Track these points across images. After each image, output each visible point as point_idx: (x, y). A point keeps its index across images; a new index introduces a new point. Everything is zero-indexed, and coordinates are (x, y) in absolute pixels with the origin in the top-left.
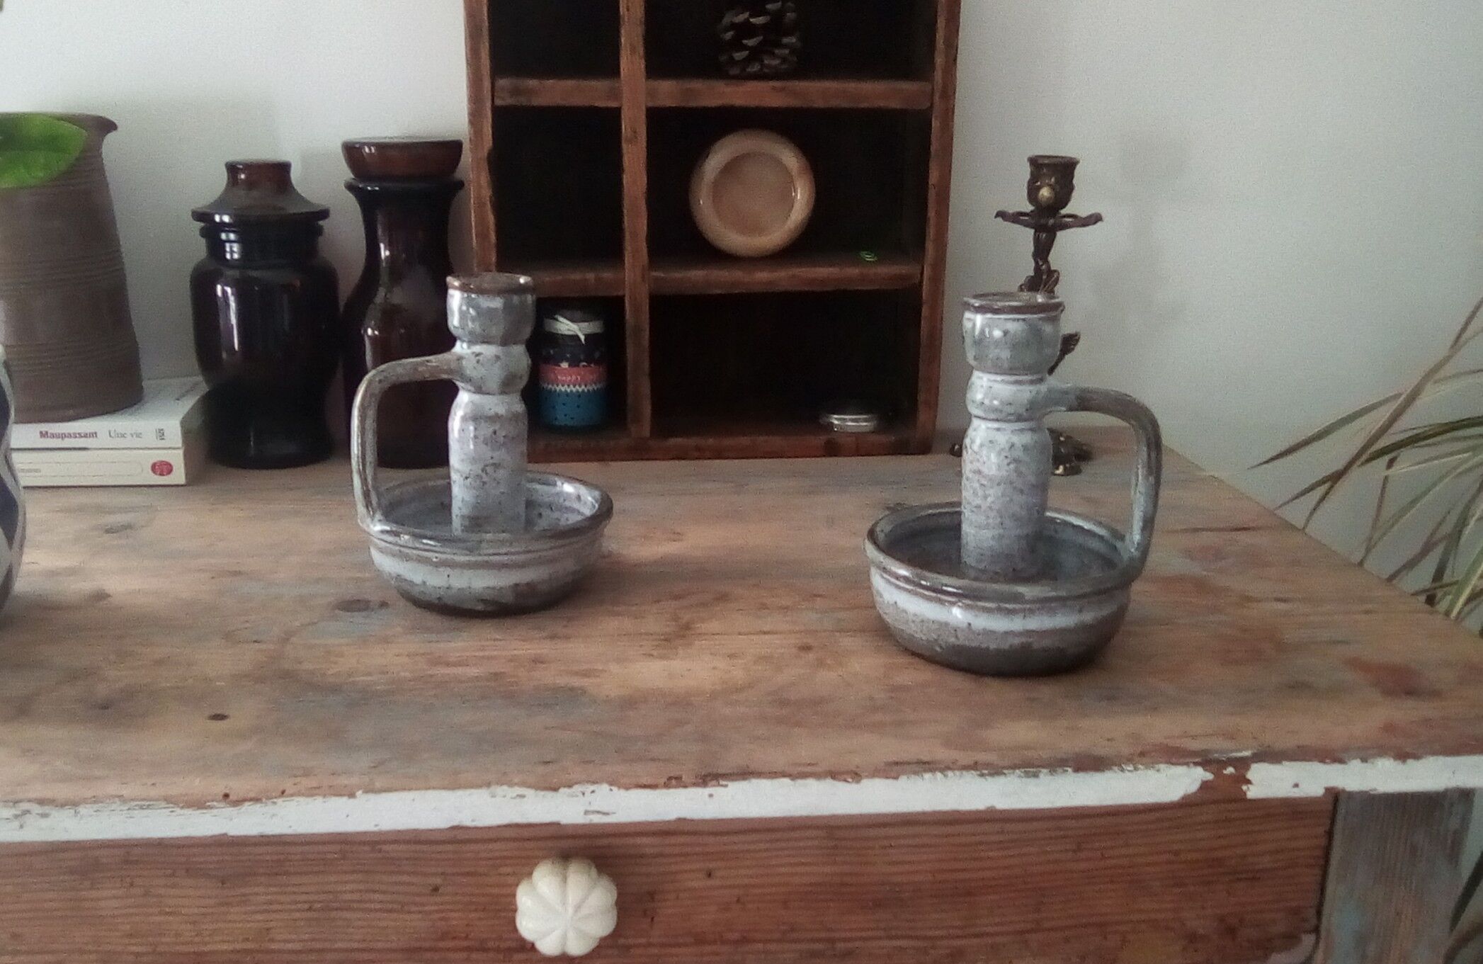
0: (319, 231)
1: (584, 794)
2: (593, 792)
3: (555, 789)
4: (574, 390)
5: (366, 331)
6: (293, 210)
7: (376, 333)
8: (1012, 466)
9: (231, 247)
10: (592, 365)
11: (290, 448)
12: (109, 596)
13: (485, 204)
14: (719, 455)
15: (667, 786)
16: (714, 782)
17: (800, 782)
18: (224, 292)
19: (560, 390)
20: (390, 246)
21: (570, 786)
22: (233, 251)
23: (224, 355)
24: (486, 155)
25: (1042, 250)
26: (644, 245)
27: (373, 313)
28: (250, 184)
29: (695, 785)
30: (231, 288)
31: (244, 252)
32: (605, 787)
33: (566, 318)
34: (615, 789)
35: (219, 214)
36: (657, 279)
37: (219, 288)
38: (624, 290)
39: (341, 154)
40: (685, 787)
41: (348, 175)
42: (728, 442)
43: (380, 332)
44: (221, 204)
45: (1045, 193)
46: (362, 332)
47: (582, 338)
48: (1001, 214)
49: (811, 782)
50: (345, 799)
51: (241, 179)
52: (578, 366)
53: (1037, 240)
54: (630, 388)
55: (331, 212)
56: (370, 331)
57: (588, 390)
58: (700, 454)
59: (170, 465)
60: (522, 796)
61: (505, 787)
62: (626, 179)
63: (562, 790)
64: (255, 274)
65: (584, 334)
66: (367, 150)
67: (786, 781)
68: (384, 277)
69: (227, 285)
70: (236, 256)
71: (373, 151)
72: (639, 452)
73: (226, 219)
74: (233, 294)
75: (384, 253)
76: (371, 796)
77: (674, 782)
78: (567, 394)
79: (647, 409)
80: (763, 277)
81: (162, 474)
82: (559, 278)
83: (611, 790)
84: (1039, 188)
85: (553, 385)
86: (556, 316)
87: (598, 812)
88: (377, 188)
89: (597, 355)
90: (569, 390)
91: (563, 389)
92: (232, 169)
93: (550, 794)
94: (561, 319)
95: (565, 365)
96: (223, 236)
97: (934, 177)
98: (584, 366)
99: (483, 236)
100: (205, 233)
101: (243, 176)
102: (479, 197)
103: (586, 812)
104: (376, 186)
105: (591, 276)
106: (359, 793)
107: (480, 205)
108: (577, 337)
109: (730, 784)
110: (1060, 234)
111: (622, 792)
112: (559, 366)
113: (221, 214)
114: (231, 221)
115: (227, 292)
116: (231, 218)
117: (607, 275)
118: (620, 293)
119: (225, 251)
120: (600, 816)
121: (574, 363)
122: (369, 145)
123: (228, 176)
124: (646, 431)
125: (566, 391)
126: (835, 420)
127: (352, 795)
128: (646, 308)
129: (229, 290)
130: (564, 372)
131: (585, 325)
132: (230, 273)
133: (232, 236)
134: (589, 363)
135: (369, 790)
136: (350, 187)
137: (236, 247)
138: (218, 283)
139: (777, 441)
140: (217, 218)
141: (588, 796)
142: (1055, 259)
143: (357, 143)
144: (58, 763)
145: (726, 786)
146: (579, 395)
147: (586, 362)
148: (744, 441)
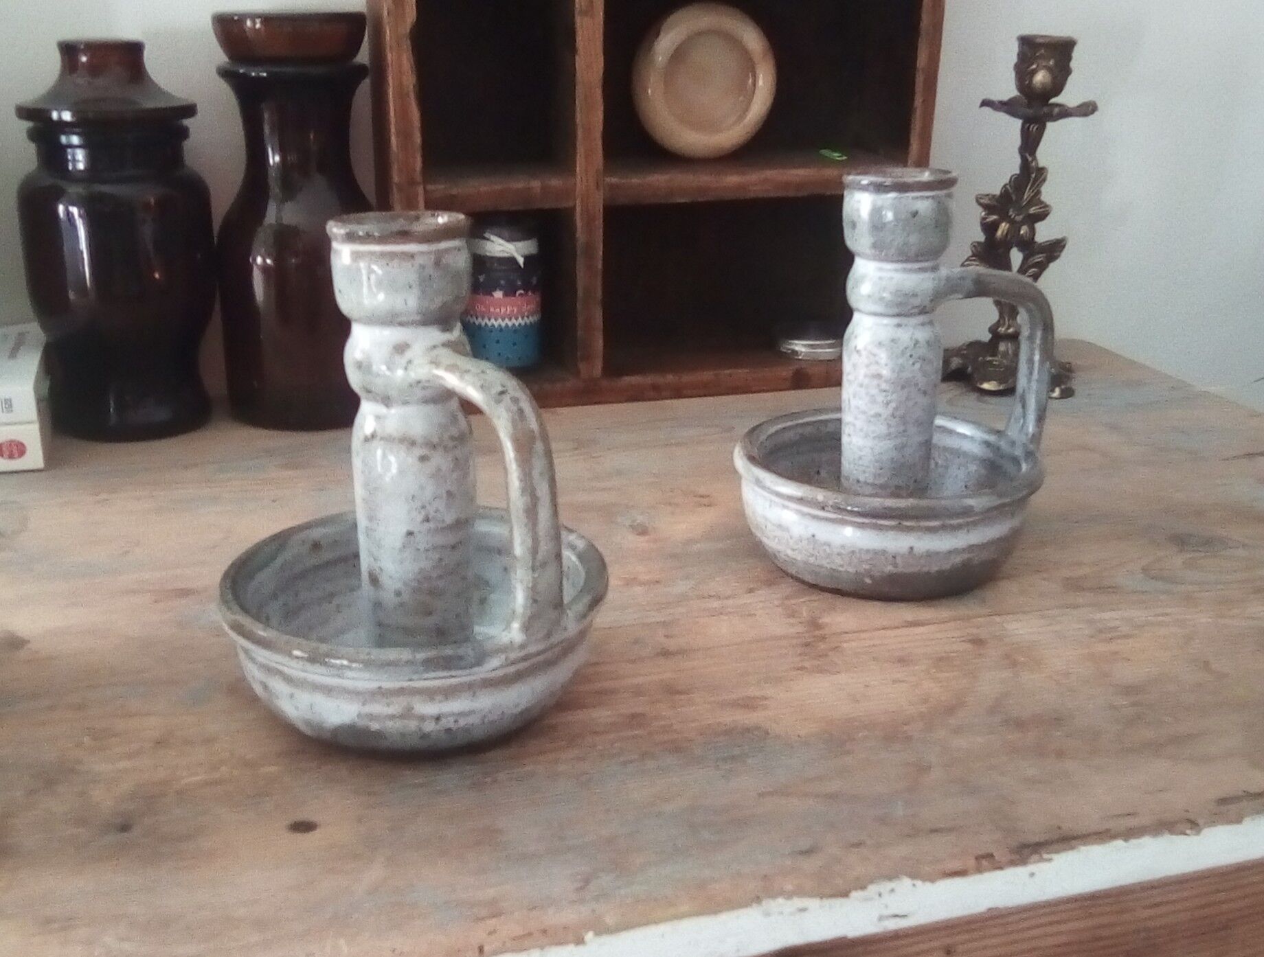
0: (184, 133)
1: (880, 895)
2: (892, 890)
3: (845, 894)
4: (510, 324)
5: (255, 260)
6: (150, 104)
7: (269, 261)
8: (918, 366)
9: (74, 156)
10: (530, 293)
11: (161, 414)
12: (29, 642)
13: (408, 95)
14: (678, 393)
15: (979, 870)
16: (1035, 857)
17: (1134, 842)
18: (68, 213)
19: (493, 325)
20: (283, 151)
21: (863, 888)
22: (79, 160)
23: (72, 295)
24: (408, 31)
25: (1030, 143)
26: (599, 143)
27: (262, 237)
28: (94, 69)
29: (1012, 864)
30: (79, 208)
31: (92, 159)
32: (906, 882)
33: (496, 235)
34: (919, 883)
35: (56, 110)
36: (612, 187)
37: (61, 208)
38: (575, 200)
39: (212, 31)
40: (1001, 868)
41: (220, 57)
42: (687, 378)
43: (274, 260)
44: (57, 96)
45: (1040, 78)
46: (251, 260)
47: (521, 261)
48: (986, 103)
49: (1147, 841)
50: (571, 948)
51: (83, 63)
52: (514, 295)
53: (1025, 133)
54: (580, 319)
55: (199, 108)
56: (259, 260)
57: (526, 323)
58: (656, 393)
59: (22, 445)
60: (803, 910)
61: (780, 900)
62: (580, 62)
63: (854, 894)
64: (106, 189)
65: (522, 256)
66: (249, 23)
67: (1119, 843)
68: (275, 188)
69: (73, 205)
70: (81, 166)
71: (258, 26)
72: (589, 395)
73: (67, 116)
74: (80, 216)
75: (274, 159)
76: (606, 939)
77: (984, 863)
78: (501, 329)
79: (599, 343)
80: (732, 181)
81: (11, 457)
82: (498, 187)
83: (914, 885)
84: (1034, 72)
85: (483, 319)
86: (487, 235)
87: (896, 916)
88: (265, 74)
89: (534, 281)
90: (503, 325)
91: (496, 324)
92: (69, 50)
93: (838, 902)
94: (493, 238)
95: (498, 294)
96: (64, 139)
97: (922, 60)
98: (521, 295)
99: (405, 135)
100: (34, 135)
101: (84, 59)
102: (400, 86)
103: (881, 918)
104: (264, 72)
105: (536, 184)
106: (589, 936)
107: (401, 95)
108: (512, 260)
109: (1055, 856)
110: (1050, 126)
111: (928, 884)
112: (492, 296)
113: (59, 111)
114: (74, 119)
115: (72, 214)
116: (73, 116)
117: (555, 182)
118: (571, 204)
119: (67, 161)
120: (898, 920)
121: (510, 292)
122: (253, 17)
123: (63, 60)
124: (597, 368)
125: (500, 326)
126: (800, 347)
127: (580, 941)
128: (599, 222)
129: (74, 210)
130: (499, 304)
131: (520, 244)
132: (74, 190)
133: (75, 140)
134: (526, 290)
135: (603, 930)
136: (225, 74)
137: (80, 155)
138: (61, 203)
139: (741, 374)
140: (55, 115)
141: (887, 898)
142: (1045, 155)
143: (236, 15)
144: (109, 939)
145: (1050, 860)
146: (515, 330)
147: (524, 290)
148: (707, 375)
